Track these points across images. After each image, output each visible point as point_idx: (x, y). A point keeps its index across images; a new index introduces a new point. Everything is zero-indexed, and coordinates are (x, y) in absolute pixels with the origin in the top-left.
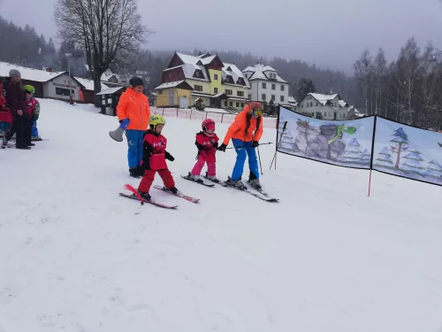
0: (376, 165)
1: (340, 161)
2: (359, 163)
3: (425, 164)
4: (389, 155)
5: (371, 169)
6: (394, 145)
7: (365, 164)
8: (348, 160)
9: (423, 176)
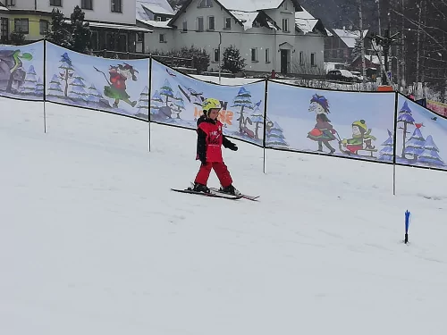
0: (49, 95)
1: (20, 93)
2: (35, 95)
3: (87, 90)
4: (59, 83)
5: (45, 100)
6: (62, 71)
7: (40, 96)
8: (27, 91)
9: (87, 102)
